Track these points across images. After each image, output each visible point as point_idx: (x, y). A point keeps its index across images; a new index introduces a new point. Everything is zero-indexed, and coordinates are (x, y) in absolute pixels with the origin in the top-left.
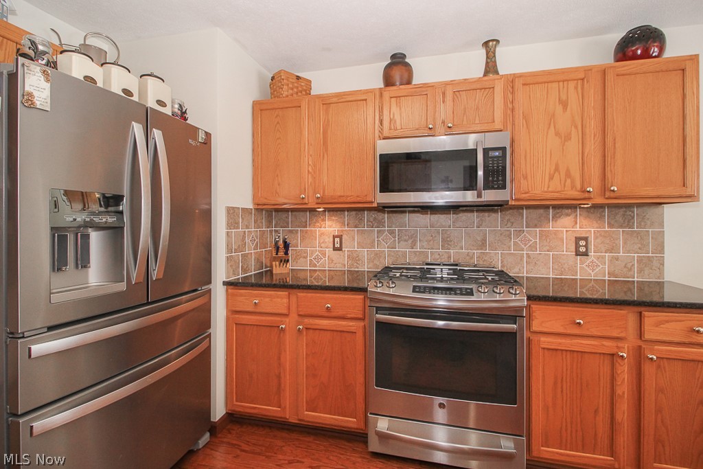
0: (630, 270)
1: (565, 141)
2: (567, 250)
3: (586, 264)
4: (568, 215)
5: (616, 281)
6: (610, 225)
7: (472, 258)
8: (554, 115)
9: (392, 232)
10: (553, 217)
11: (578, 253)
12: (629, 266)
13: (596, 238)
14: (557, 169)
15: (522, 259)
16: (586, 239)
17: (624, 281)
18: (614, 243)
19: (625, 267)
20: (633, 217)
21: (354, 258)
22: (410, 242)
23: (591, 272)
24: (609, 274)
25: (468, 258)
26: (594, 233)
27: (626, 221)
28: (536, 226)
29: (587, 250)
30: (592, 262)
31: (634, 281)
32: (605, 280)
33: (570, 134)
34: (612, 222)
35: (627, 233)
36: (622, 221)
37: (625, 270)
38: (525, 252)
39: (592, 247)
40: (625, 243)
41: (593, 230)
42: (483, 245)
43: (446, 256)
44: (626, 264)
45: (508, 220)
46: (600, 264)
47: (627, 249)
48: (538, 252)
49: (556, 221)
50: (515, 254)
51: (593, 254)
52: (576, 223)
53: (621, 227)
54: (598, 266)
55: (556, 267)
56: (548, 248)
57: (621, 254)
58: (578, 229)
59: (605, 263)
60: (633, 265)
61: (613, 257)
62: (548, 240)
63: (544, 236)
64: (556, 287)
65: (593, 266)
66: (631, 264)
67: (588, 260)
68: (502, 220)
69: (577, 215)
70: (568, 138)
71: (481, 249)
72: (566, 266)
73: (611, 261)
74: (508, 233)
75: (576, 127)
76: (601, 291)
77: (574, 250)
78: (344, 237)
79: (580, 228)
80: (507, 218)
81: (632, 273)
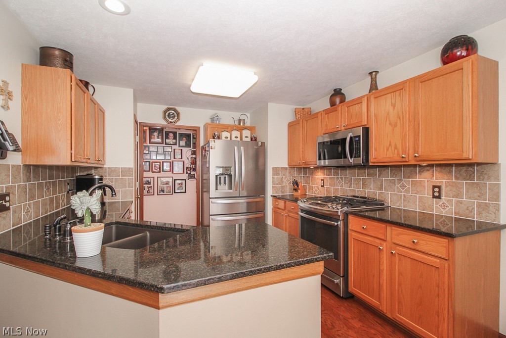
0: (471, 212)
1: (394, 128)
2: (427, 194)
3: (440, 204)
4: (428, 170)
5: (460, 218)
6: (456, 178)
7: (376, 195)
8: (388, 113)
9: (342, 179)
10: (419, 172)
11: (434, 197)
12: (470, 208)
13: (446, 186)
14: (390, 145)
15: (401, 198)
16: (439, 187)
17: (466, 219)
18: (459, 191)
19: (467, 209)
20: (474, 172)
21: (328, 191)
22: (349, 184)
23: (442, 210)
24: (455, 213)
25: (374, 195)
26: (445, 183)
27: (468, 175)
28: (409, 177)
29: (439, 194)
30: (444, 203)
31: (474, 221)
32: (452, 217)
33: (397, 123)
34: (458, 176)
35: (469, 184)
36: (465, 175)
37: (467, 211)
38: (403, 194)
39: (443, 193)
40: (467, 192)
41: (444, 181)
42: (381, 189)
43: (364, 193)
44: (468, 207)
45: (394, 173)
46: (448, 205)
47: (469, 196)
48: (410, 194)
49: (421, 174)
50: (397, 194)
51: (444, 198)
52: (433, 176)
53: (464, 179)
54: (447, 206)
55: (421, 205)
56: (416, 192)
57: (464, 199)
58: (435, 180)
59: (452, 205)
60: (474, 208)
61: (458, 201)
62: (416, 187)
63: (414, 183)
64: (421, 218)
65: (444, 206)
66: (472, 207)
67: (441, 202)
68: (390, 173)
69: (434, 171)
70: (396, 125)
71: (380, 190)
72: (426, 205)
73: (456, 204)
74: (394, 181)
75: (400, 118)
76: (450, 225)
77: (432, 194)
78: (325, 180)
79: (436, 179)
80: (393, 172)
81: (472, 214)
